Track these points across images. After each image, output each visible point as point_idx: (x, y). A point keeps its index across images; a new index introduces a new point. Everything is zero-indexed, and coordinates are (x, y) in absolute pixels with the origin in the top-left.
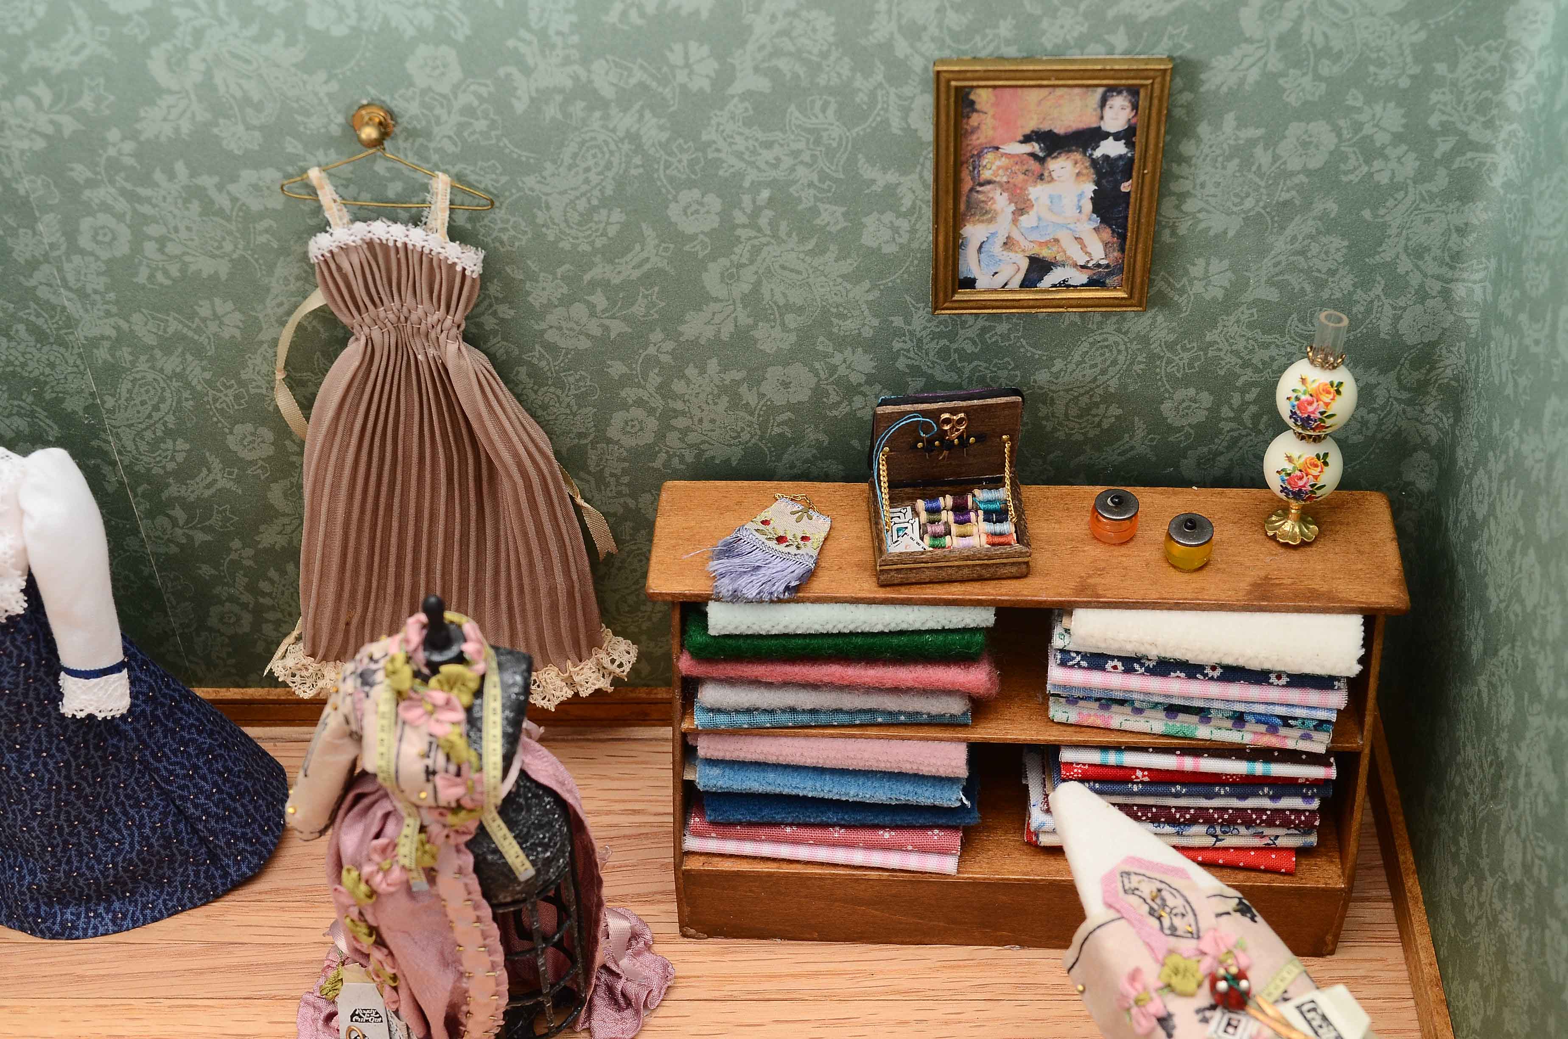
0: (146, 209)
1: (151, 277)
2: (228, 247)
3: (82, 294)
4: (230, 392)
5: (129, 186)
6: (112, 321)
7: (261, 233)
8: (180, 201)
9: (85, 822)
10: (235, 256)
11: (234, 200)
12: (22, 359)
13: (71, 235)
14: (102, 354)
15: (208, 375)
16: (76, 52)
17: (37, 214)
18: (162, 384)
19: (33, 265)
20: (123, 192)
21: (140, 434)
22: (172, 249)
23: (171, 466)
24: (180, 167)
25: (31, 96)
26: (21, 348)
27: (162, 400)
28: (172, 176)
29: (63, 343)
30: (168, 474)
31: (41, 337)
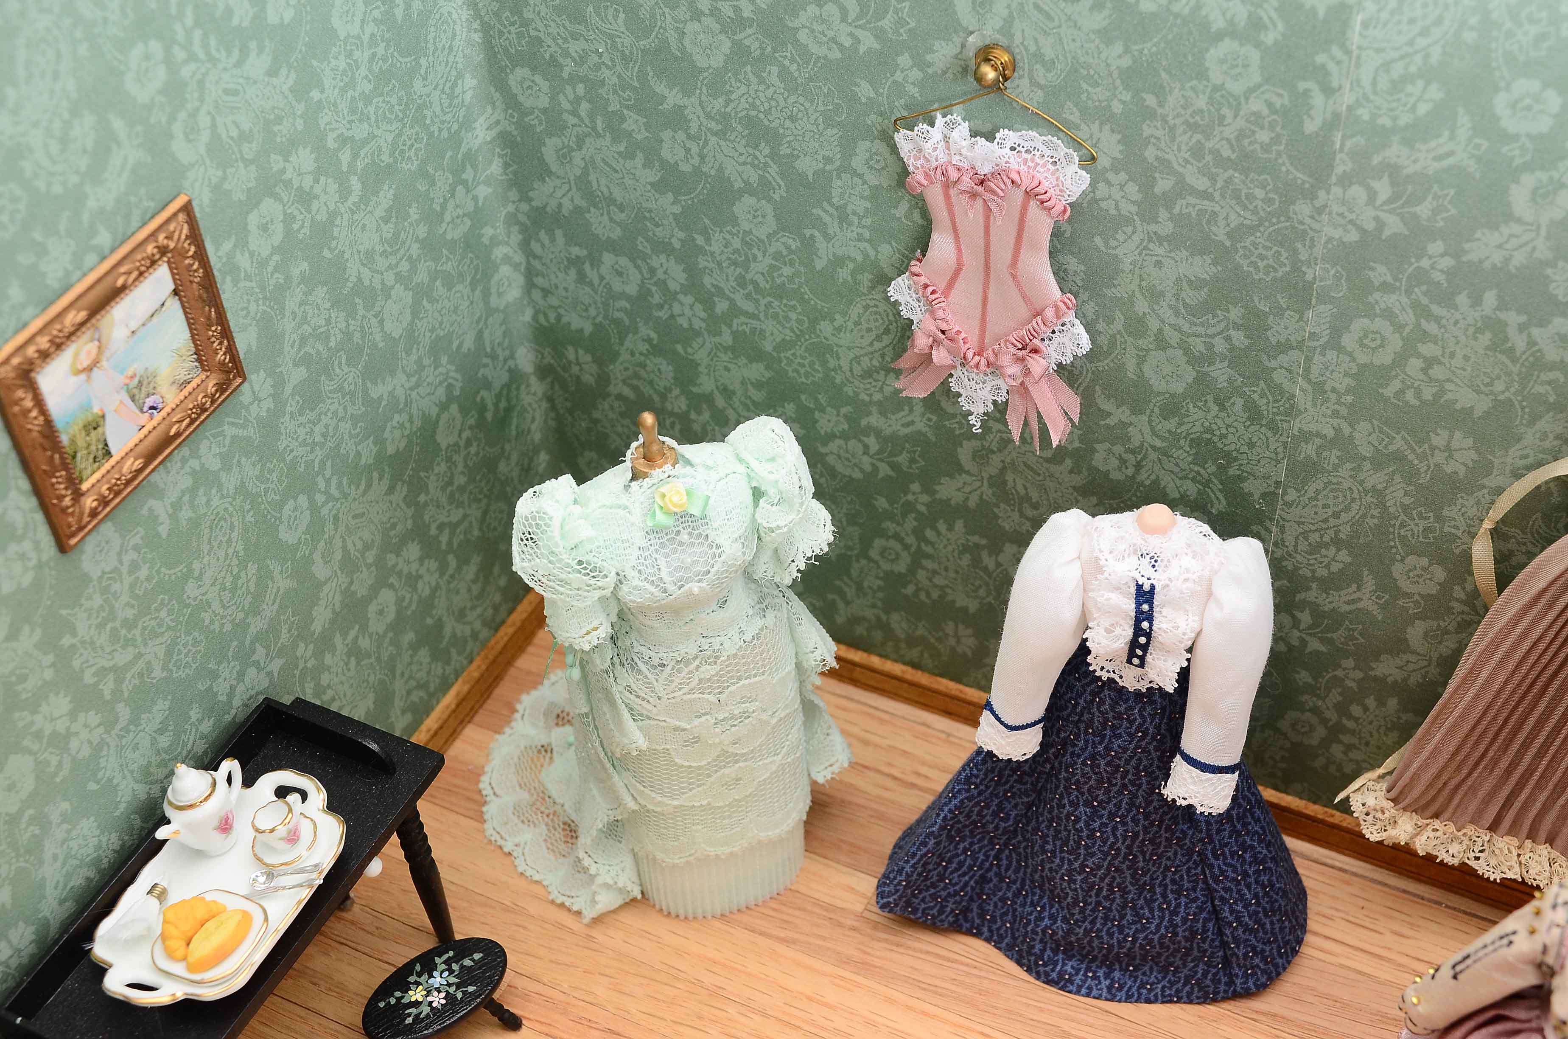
0: (1431, 328)
1: (1400, 393)
2: (1499, 386)
3: (1319, 389)
4: (1422, 524)
5: (1425, 301)
6: (1335, 422)
7: (1542, 383)
8: (1472, 330)
9: (1124, 891)
10: (1501, 397)
11: (1531, 343)
12: (1224, 431)
13: (1337, 332)
14: (1309, 450)
15: (1407, 501)
16: (1439, 158)
17: (1314, 301)
18: (1356, 495)
19: (1284, 347)
20: (1416, 305)
21: (1305, 535)
22: (1437, 372)
23: (1322, 572)
24: (1490, 298)
25: (1368, 188)
26: (1228, 421)
27: (1347, 509)
28: (1477, 301)
29: (1273, 427)
30: (1314, 578)
31: (1254, 414)
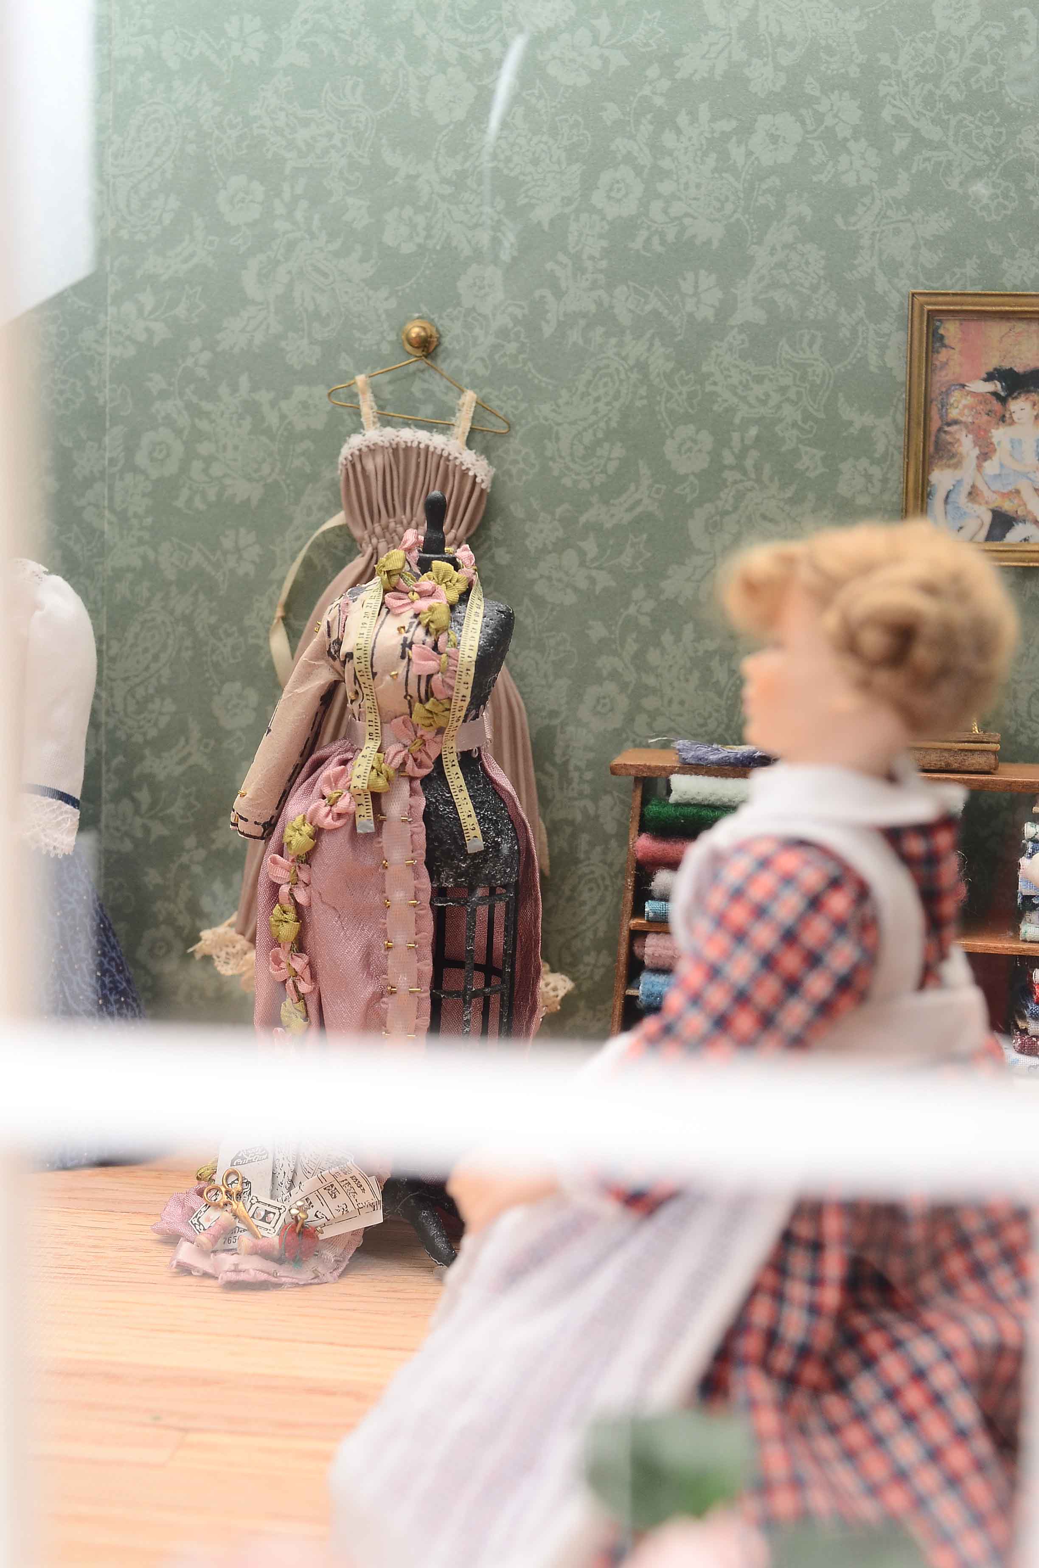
0: (203, 425)
1: (189, 501)
2: (266, 469)
3: (123, 518)
4: (229, 642)
5: (195, 399)
6: (141, 549)
7: (298, 456)
8: (235, 417)
10: (269, 481)
11: (283, 417)
13: (130, 451)
14: (123, 588)
15: (213, 620)
16: (185, 261)
17: (108, 424)
18: (169, 629)
19: (89, 482)
20: (188, 405)
21: (131, 692)
22: (216, 470)
23: (153, 733)
24: (244, 381)
25: (137, 303)
27: (164, 647)
28: (234, 389)
30: (147, 743)
